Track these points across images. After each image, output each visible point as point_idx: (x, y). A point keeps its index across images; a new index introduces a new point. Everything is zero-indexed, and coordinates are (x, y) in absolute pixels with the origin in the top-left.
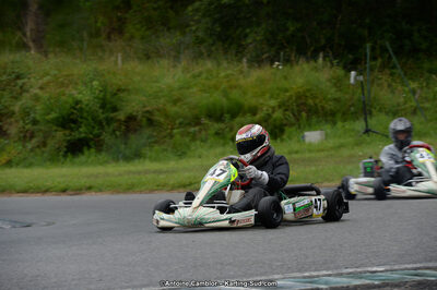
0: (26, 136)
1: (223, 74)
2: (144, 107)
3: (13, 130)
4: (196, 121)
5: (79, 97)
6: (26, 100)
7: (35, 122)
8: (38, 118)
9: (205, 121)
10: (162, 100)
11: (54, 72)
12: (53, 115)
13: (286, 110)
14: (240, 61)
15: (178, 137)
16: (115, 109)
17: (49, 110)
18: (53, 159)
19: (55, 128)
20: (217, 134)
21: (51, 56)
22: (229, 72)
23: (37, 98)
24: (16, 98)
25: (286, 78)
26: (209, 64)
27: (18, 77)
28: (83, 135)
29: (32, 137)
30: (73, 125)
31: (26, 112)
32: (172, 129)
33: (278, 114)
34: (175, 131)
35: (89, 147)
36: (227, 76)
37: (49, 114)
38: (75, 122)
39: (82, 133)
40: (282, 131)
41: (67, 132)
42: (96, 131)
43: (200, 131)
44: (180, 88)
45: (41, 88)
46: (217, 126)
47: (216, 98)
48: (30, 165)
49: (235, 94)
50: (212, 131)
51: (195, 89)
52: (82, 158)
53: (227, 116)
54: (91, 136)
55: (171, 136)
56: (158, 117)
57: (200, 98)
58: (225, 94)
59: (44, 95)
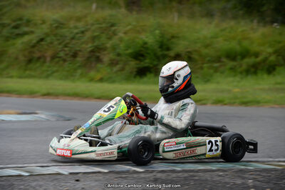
0: (113, 63)
1: (240, 30)
2: (187, 48)
3: (106, 59)
4: (218, 60)
5: (146, 40)
6: (115, 40)
7: (119, 55)
8: (121, 52)
9: (224, 60)
10: (199, 45)
11: (134, 23)
12: (130, 51)
13: (279, 55)
14: (252, 21)
15: (205, 69)
16: (168, 49)
17: (128, 47)
18: (128, 79)
19: (131, 59)
20: (231, 69)
21: (134, 13)
22: (245, 28)
23: (121, 40)
24: (110, 38)
25: (280, 34)
26: (232, 23)
27: (113, 25)
28: (146, 65)
29: (117, 64)
30: (141, 58)
31: (114, 48)
32: (203, 64)
33: (273, 58)
34: (205, 65)
35: (151, 72)
36: (243, 31)
37: (127, 50)
38: (142, 56)
39: (147, 63)
40: (274, 69)
41: (138, 62)
42: (155, 63)
43: (221, 66)
44: (212, 38)
45: (125, 33)
46: (231, 64)
47: (233, 45)
48: (113, 82)
49: (246, 43)
50: (228, 67)
51: (220, 39)
52: (145, 79)
53: (239, 57)
54: (151, 66)
55: (202, 68)
56: (195, 56)
57: (223, 45)
58: (240, 43)
59: (126, 38)
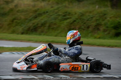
0: (105, 31)
6: (106, 21)
7: (107, 27)
12: (112, 26)
17: (111, 24)
18: (111, 38)
19: (112, 29)
23: (108, 21)
24: (103, 20)
27: (105, 15)
28: (120, 32)
29: (106, 31)
31: (105, 24)
41: (116, 30)
45: (110, 18)
48: (105, 39)
52: (119, 38)
59: (111, 20)
